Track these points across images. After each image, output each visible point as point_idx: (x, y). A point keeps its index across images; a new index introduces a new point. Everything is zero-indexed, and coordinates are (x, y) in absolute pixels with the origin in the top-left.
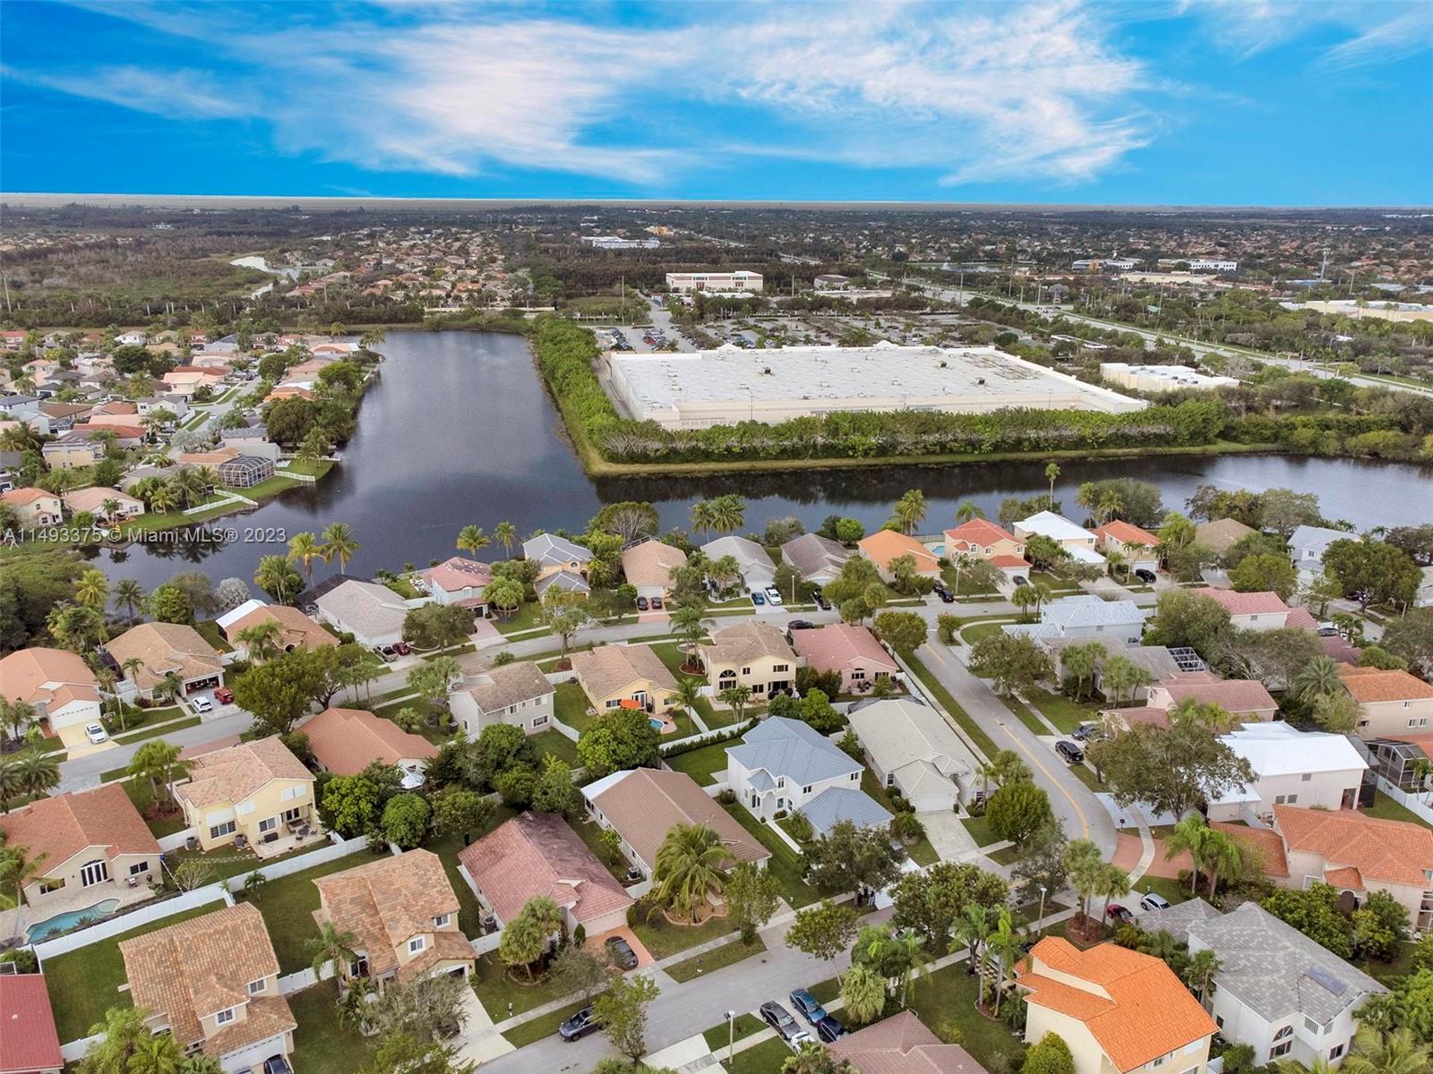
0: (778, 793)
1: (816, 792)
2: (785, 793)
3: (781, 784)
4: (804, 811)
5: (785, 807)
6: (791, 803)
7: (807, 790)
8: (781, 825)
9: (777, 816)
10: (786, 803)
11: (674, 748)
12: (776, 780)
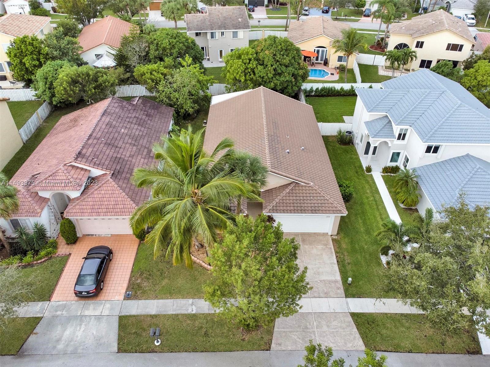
0: (395, 145)
1: (442, 155)
2: (405, 147)
3: (402, 136)
4: (419, 173)
5: (400, 163)
6: (407, 160)
7: (432, 149)
8: (387, 181)
9: (386, 170)
10: (401, 160)
11: (323, 89)
12: (397, 130)
